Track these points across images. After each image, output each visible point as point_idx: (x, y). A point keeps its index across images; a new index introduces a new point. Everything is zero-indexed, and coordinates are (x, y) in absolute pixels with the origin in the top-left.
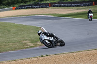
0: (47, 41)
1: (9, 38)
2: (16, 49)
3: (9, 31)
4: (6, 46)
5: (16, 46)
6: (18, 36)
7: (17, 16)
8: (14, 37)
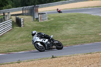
0: (39, 44)
1: (85, 30)
2: (91, 42)
3: (85, 22)
4: (81, 38)
5: (91, 38)
6: (95, 28)
7: (94, 7)
8: (90, 29)
